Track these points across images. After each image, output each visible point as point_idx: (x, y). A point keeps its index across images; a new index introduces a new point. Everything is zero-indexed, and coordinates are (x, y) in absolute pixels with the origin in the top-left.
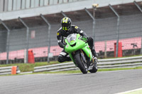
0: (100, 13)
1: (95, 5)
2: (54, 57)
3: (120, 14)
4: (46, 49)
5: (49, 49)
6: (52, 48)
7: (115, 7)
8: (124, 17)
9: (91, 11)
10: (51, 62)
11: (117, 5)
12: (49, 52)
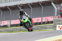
0: (23, 6)
1: (21, 3)
2: (3, 25)
3: (32, 7)
6: (2, 22)
7: (30, 4)
8: (34, 8)
9: (20, 6)
10: (2, 28)
11: (31, 3)
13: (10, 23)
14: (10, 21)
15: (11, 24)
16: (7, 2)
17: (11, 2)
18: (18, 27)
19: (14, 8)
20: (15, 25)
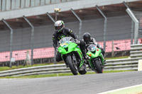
1: (57, 9)
2: (17, 61)
3: (82, 19)
4: (8, 54)
5: (11, 54)
6: (14, 53)
7: (77, 11)
8: (85, 21)
10: (13, 67)
11: (79, 10)
12: (11, 57)
13: (32, 56)
14: (32, 52)
15: (34, 57)
16: (25, 7)
17: (35, 6)
18: (49, 64)
19: (41, 20)
20: (43, 59)
